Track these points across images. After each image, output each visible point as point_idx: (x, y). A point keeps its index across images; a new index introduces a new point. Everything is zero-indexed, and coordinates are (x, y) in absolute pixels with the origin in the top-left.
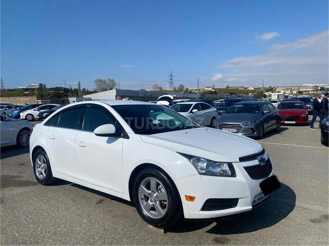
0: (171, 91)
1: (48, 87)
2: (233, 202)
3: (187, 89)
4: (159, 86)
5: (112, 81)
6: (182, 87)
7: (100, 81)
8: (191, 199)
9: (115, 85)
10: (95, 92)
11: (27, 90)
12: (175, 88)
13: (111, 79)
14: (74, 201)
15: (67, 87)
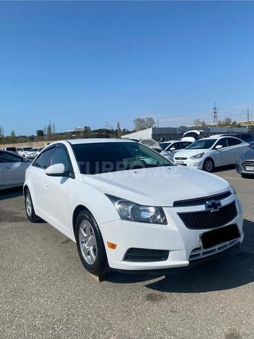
0: (215, 126)
1: (92, 129)
2: (162, 255)
3: (235, 122)
4: (201, 121)
5: (151, 119)
6: (228, 121)
7: (139, 120)
8: (113, 246)
9: (153, 123)
10: (134, 132)
11: (74, 133)
12: (220, 122)
13: (150, 117)
14: (45, 239)
15: (109, 128)
